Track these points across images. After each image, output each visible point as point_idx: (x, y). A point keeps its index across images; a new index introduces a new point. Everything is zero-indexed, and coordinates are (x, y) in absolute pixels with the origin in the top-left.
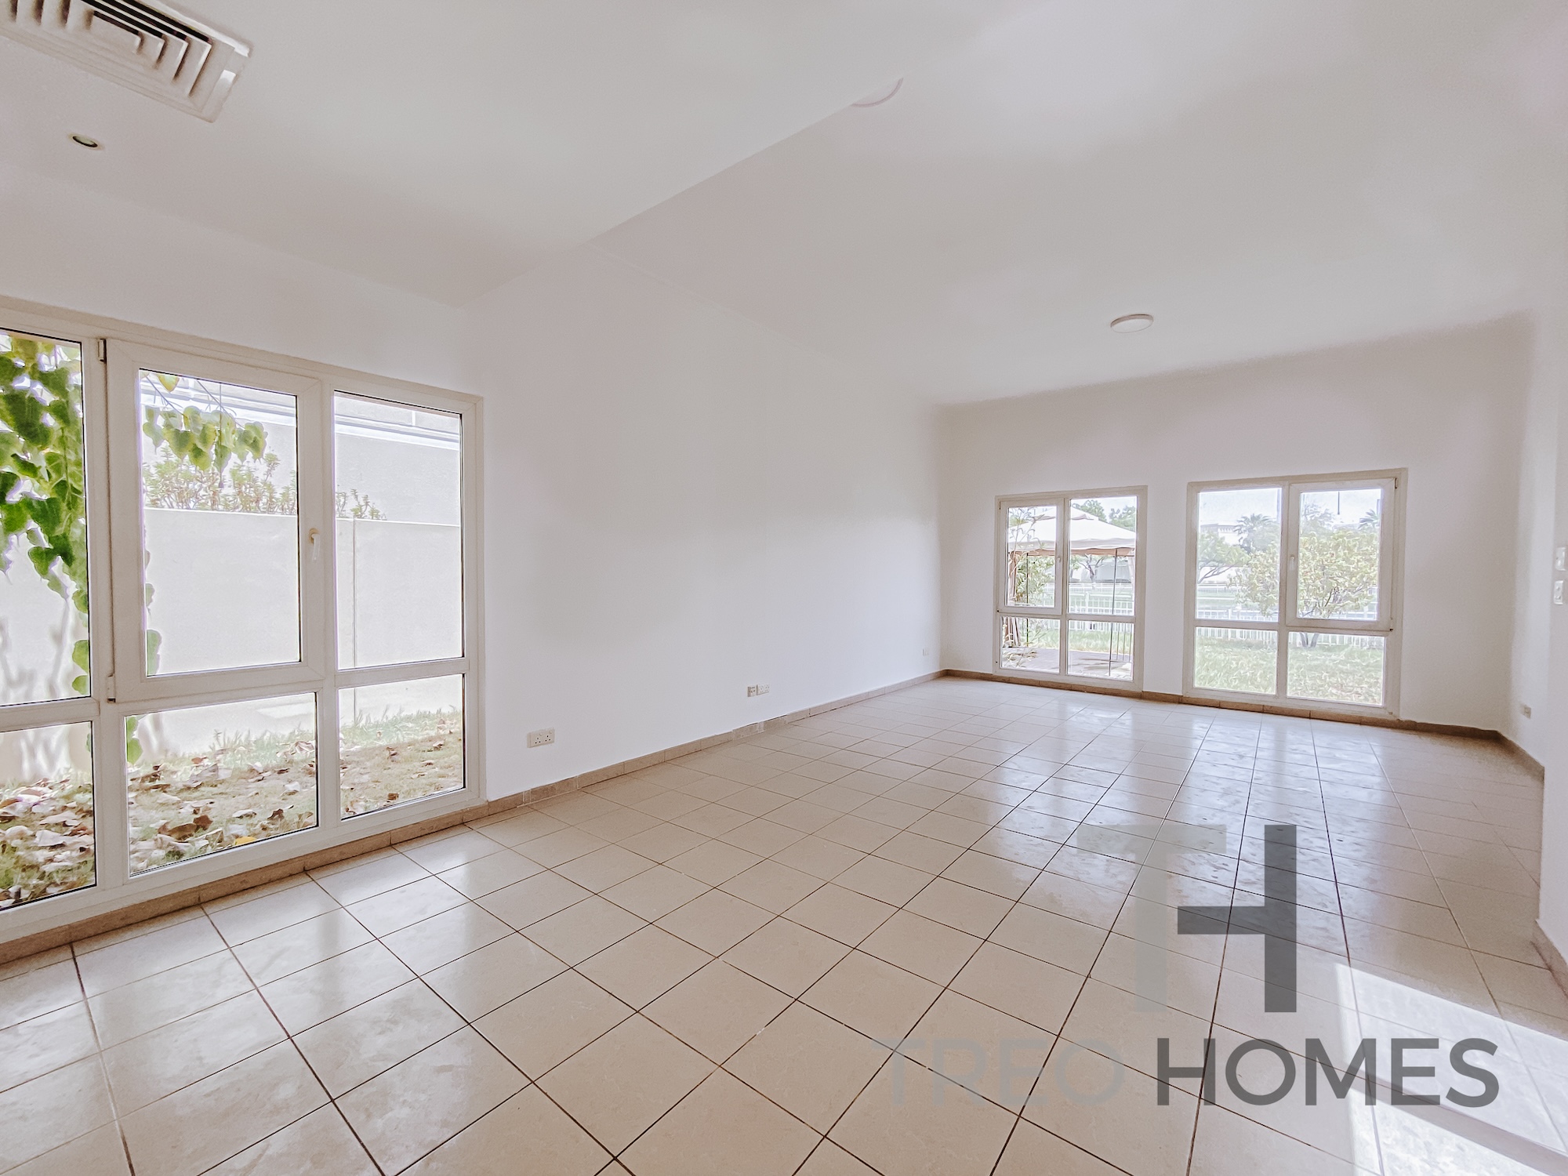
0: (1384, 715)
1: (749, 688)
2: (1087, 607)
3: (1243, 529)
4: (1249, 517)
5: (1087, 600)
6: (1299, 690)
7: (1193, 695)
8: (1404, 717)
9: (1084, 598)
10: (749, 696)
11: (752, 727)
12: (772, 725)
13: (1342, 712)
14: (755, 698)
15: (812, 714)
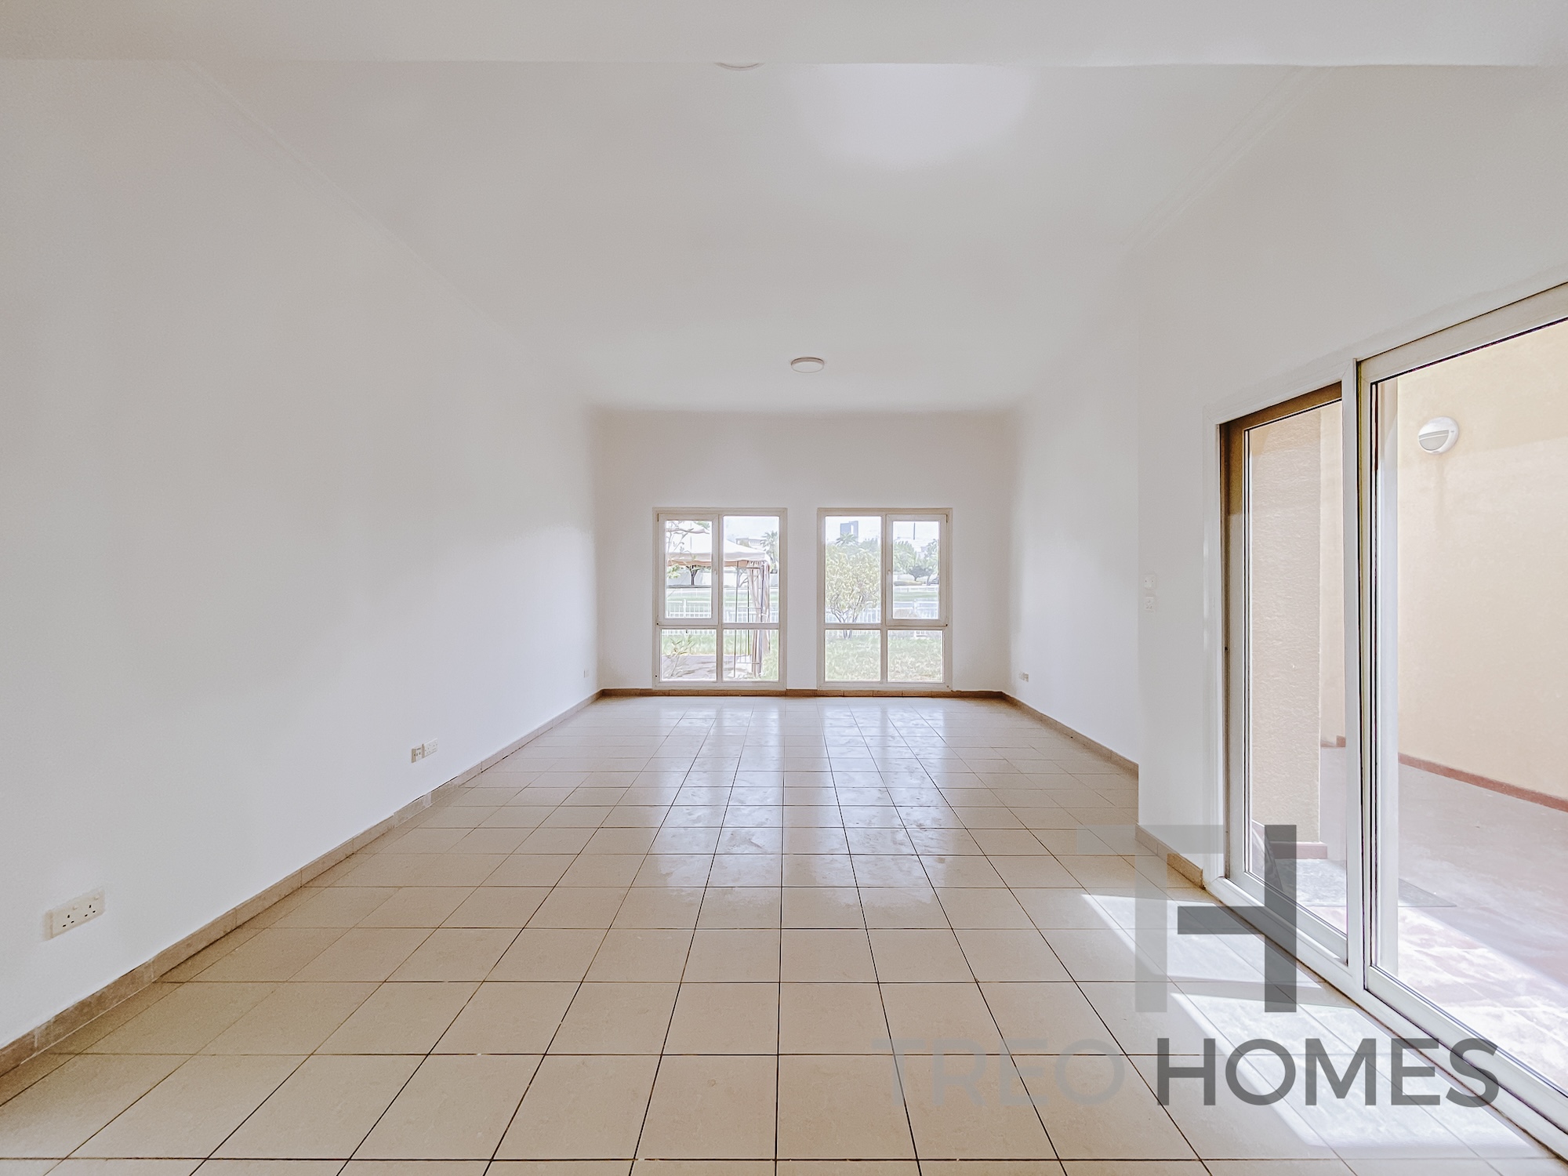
0: (944, 689)
1: (414, 751)
2: (685, 613)
3: (766, 543)
4: (770, 534)
5: (685, 607)
6: (898, 677)
7: (824, 688)
8: (957, 687)
9: (682, 604)
10: (413, 760)
11: (417, 803)
12: (442, 795)
13: (923, 690)
14: (421, 762)
15: (482, 770)
